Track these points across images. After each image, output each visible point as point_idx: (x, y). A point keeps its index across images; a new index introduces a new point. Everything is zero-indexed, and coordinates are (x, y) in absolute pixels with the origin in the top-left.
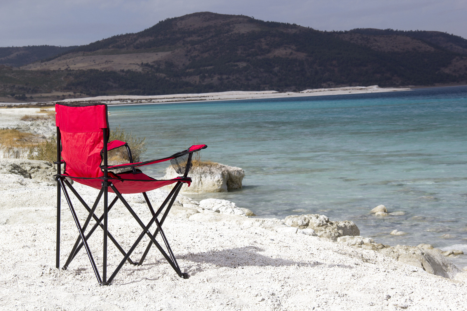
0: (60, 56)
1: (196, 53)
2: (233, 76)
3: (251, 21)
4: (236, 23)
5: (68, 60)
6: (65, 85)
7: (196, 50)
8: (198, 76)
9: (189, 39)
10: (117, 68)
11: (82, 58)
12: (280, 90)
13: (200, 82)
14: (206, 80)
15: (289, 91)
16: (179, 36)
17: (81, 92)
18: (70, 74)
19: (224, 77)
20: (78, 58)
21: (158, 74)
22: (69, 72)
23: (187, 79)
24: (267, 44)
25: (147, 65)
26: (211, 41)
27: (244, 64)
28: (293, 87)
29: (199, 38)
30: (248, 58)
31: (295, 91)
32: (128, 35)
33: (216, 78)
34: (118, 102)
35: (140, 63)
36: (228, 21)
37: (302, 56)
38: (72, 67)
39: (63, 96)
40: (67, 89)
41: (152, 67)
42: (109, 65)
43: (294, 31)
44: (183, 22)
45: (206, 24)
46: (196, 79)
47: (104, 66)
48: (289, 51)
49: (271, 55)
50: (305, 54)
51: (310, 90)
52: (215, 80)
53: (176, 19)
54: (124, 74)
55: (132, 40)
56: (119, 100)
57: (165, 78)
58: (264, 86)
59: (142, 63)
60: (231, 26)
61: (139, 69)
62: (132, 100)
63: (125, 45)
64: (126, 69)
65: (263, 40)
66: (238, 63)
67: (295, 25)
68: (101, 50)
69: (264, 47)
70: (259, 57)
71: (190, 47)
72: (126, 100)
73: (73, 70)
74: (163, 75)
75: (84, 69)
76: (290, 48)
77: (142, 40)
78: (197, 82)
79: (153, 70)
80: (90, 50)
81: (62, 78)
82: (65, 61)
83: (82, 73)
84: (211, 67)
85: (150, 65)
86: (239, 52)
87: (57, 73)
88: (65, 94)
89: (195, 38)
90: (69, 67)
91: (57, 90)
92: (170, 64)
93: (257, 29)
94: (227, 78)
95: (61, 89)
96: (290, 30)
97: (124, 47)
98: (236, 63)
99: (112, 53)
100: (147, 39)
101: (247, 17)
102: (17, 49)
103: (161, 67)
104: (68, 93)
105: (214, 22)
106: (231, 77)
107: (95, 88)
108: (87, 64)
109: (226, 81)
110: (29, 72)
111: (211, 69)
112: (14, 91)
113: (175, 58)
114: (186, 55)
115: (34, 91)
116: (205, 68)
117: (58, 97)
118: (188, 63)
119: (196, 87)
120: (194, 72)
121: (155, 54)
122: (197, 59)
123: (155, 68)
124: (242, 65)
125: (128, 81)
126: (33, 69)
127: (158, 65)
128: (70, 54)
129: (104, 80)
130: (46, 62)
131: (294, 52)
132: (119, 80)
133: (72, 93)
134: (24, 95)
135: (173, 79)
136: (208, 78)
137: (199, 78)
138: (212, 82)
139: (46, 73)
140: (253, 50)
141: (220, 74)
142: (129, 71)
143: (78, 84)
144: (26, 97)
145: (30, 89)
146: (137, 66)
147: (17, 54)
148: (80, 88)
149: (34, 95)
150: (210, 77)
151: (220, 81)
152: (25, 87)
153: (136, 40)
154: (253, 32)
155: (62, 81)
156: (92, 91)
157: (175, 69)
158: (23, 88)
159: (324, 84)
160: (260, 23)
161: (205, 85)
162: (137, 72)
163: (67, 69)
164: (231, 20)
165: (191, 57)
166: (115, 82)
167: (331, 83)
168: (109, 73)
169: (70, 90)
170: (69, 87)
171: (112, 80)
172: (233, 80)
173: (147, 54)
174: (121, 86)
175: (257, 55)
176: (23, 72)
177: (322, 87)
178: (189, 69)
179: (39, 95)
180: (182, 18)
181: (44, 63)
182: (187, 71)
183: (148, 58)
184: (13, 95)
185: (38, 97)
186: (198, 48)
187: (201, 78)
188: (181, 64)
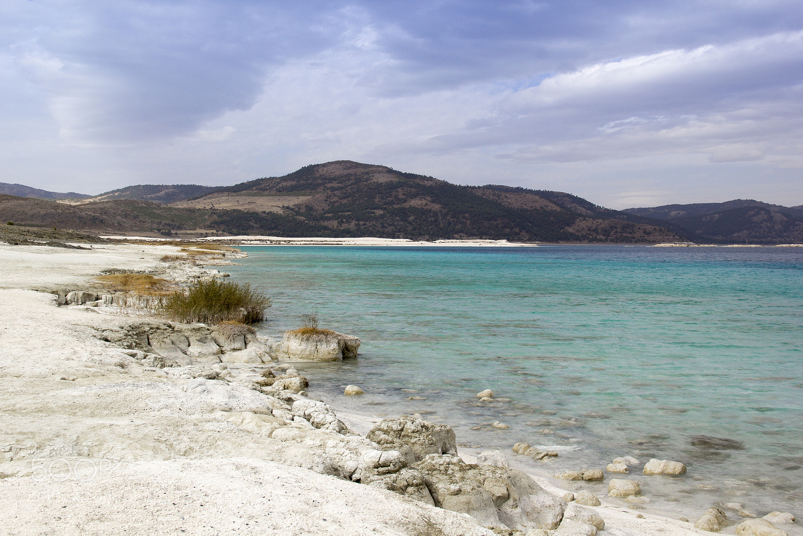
0: (206, 195)
1: (335, 199)
2: (370, 223)
3: (390, 171)
4: (375, 173)
5: (213, 200)
6: (208, 223)
7: (336, 196)
8: (337, 221)
9: (329, 185)
10: (259, 210)
11: (227, 198)
12: (414, 238)
13: (338, 227)
14: (343, 225)
15: (423, 240)
16: (320, 181)
17: (224, 231)
18: (215, 213)
19: (361, 223)
20: (223, 198)
21: (298, 217)
22: (213, 211)
23: (326, 223)
24: (404, 194)
25: (288, 208)
26: (351, 188)
27: (381, 212)
28: (427, 237)
29: (339, 185)
30: (385, 206)
31: (428, 240)
32: (271, 179)
33: (353, 223)
34: (258, 242)
35: (281, 206)
36: (368, 170)
37: (436, 207)
38: (217, 206)
39: (206, 233)
40: (210, 227)
41: (293, 210)
42: (252, 206)
43: (430, 183)
44: (325, 169)
45: (346, 172)
46: (334, 224)
47: (247, 207)
48: (424, 202)
49: (407, 205)
50: (439, 206)
51: (442, 241)
52: (352, 225)
53: (318, 165)
54: (265, 215)
55: (275, 183)
56: (259, 240)
57: (304, 221)
58: (399, 234)
59: (284, 206)
60: (371, 175)
61: (281, 212)
62: (271, 241)
63: (268, 187)
64: (267, 211)
65: (400, 190)
66: (375, 211)
67: (431, 178)
68: (245, 191)
69: (401, 196)
70: (395, 206)
71: (330, 193)
72: (266, 240)
73: (217, 209)
74: (303, 218)
75: (228, 209)
76: (425, 199)
77: (284, 184)
78: (335, 227)
79: (293, 213)
80: (235, 191)
81: (207, 217)
82: (210, 201)
83: (225, 213)
84: (350, 213)
85: (290, 208)
86: (377, 200)
87: (202, 212)
88: (208, 232)
89: (335, 184)
90: (214, 207)
91: (201, 228)
92: (309, 208)
93: (395, 179)
94: (364, 225)
95: (205, 227)
96: (426, 182)
97: (267, 189)
98: (373, 211)
99: (255, 195)
100: (289, 183)
101: (386, 167)
102: (167, 187)
103: (301, 211)
104: (211, 231)
105: (354, 170)
106: (367, 223)
107: (236, 228)
108: (230, 205)
109: (362, 227)
110: (176, 209)
111: (349, 215)
112: (161, 227)
113: (315, 202)
114: (326, 201)
115: (180, 228)
116: (344, 213)
117: (202, 234)
118: (327, 208)
119: (334, 231)
120: (333, 217)
121: (296, 197)
122: (336, 204)
123: (295, 211)
124: (379, 212)
125: (269, 223)
126: (180, 207)
127: (299, 209)
128: (216, 194)
129: (246, 221)
130: (192, 201)
131: (429, 203)
132: (260, 221)
133: (215, 231)
134: (170, 231)
135: (312, 223)
136: (346, 223)
137: (336, 223)
138: (349, 227)
139: (192, 211)
140: (390, 199)
141: (358, 220)
142: (270, 212)
143: (221, 223)
144: (172, 234)
145: (175, 226)
146: (278, 208)
147: (166, 192)
148: (223, 227)
149: (179, 232)
150: (348, 222)
151: (357, 227)
152: (171, 223)
153: (279, 183)
154: (391, 181)
155: (206, 219)
156: (234, 231)
157: (315, 213)
158: (169, 225)
159: (456, 236)
160: (399, 173)
161: (343, 230)
162: (278, 214)
163: (212, 208)
164: (371, 169)
165: (331, 202)
166: (256, 223)
167: (463, 235)
168: (251, 213)
169: (213, 228)
170: (213, 225)
171: (254, 221)
172: (370, 226)
173: (289, 198)
174: (262, 227)
175: (394, 204)
176: (170, 209)
177: (454, 238)
178: (328, 214)
179: (183, 232)
180: (324, 165)
181: (190, 202)
182: (326, 215)
183: (289, 201)
184: (159, 230)
185: (182, 234)
186: (338, 194)
187: (339, 223)
188: (320, 209)
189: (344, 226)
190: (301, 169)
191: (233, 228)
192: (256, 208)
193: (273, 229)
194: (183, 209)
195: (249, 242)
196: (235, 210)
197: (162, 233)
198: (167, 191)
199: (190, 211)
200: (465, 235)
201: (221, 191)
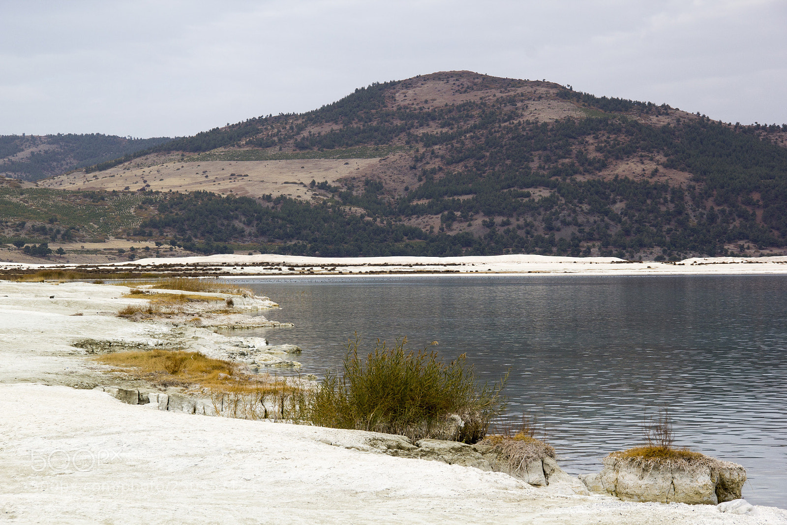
0: (128, 158)
1: (436, 164)
2: (518, 220)
3: (565, 94)
4: (529, 99)
5: (147, 169)
6: (136, 225)
7: (437, 157)
8: (440, 216)
9: (421, 131)
10: (256, 192)
11: (178, 165)
12: (629, 253)
13: (442, 229)
14: (455, 225)
15: (650, 260)
16: (398, 123)
17: (173, 243)
18: (151, 202)
19: (498, 220)
20: (171, 165)
21: (347, 208)
22: (148, 197)
23: (414, 222)
24: (599, 149)
25: (324, 186)
26: (472, 137)
27: (546, 193)
28: (657, 250)
29: (445, 130)
30: (553, 179)
31: (659, 259)
32: (283, 118)
33: (479, 220)
34: (260, 269)
35: (308, 182)
36: (512, 93)
37: (680, 178)
38: (155, 185)
39: (132, 249)
40: (141, 234)
41: (334, 190)
42: (239, 183)
43: (663, 121)
44: (410, 92)
45: (460, 99)
46: (435, 222)
47: (227, 185)
48: (650, 166)
49: (607, 175)
50: (688, 175)
51: (699, 260)
52: (477, 226)
53: (393, 84)
54: (271, 205)
55: (292, 128)
56: (261, 264)
57: (362, 216)
58: (590, 244)
59: (314, 182)
60: (519, 104)
61: (306, 196)
62: (292, 267)
63: (276, 139)
64: (275, 195)
65: (590, 139)
66: (531, 190)
67: (666, 107)
68: (222, 149)
69: (593, 155)
70: (579, 178)
71: (422, 150)
72: (278, 264)
73: (157, 193)
74: (359, 211)
75: (182, 190)
76: (652, 159)
77: (315, 130)
78: (436, 230)
79: (337, 198)
80: (197, 149)
81: (132, 210)
82: (139, 172)
83: (177, 200)
84: (470, 197)
85: (330, 186)
86: (534, 165)
87: (121, 199)
88: (136, 245)
89: (434, 129)
90: (148, 186)
91: (118, 237)
92: (373, 186)
93: (578, 114)
94: (504, 224)
95: (128, 235)
96: (654, 119)
97: (273, 144)
98: (526, 190)
99: (245, 157)
100: (326, 129)
101: (555, 86)
102: (34, 140)
103: (354, 193)
104: (144, 244)
105: (480, 94)
106: (513, 220)
107: (203, 235)
108: (188, 181)
109: (501, 231)
110: (59, 193)
111: (468, 201)
112: (23, 236)
113: (389, 173)
114: (413, 168)
115: (68, 237)
116: (456, 198)
117: (121, 251)
118: (417, 186)
119: (432, 241)
120: (430, 206)
121: (342, 162)
122: (437, 176)
123: (341, 195)
124: (540, 194)
125: (280, 221)
126: (67, 186)
127: (349, 188)
128: (152, 157)
129: (227, 218)
130: (97, 173)
131: (661, 169)
132: (259, 219)
133: (152, 245)
134: (45, 245)
135: (382, 222)
136: (461, 221)
137: (439, 220)
138: (468, 230)
139: (96, 196)
140: (567, 161)
141: (488, 213)
142: (282, 197)
143: (167, 225)
144: (50, 251)
145: (58, 232)
146: (301, 188)
147: (32, 153)
148: (170, 234)
149: (67, 247)
150: (465, 218)
151: (488, 230)
152: (48, 226)
153: (301, 129)
154: (569, 119)
155: (130, 217)
156: (198, 242)
157: (387, 198)
158: (43, 230)
159: (730, 247)
160: (586, 100)
161: (455, 237)
162: (301, 202)
163: (143, 189)
164: (519, 91)
165: (425, 173)
166: (249, 223)
167: (746, 246)
168: (236, 201)
169: (148, 236)
170: (147, 230)
171: (243, 219)
172: (519, 227)
173: (325, 163)
174: (262, 232)
175: (576, 172)
176: (45, 193)
177: (726, 254)
178: (419, 199)
179: (77, 246)
180: (408, 84)
181: (92, 175)
182: (415, 203)
183: (326, 170)
184: (19, 244)
185: (75, 251)
186: (441, 153)
187: (444, 220)
188: (401, 188)
189: (457, 229)
190: (352, 95)
191: (196, 237)
192: (249, 189)
193: (290, 237)
194: (76, 193)
195: (238, 270)
196: (199, 193)
197: (27, 251)
198: (33, 149)
199: (92, 198)
200: (751, 245)
201: (165, 150)
